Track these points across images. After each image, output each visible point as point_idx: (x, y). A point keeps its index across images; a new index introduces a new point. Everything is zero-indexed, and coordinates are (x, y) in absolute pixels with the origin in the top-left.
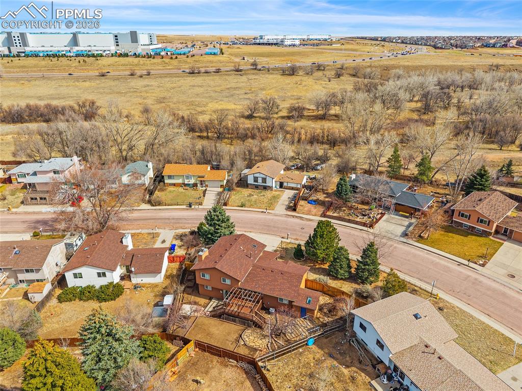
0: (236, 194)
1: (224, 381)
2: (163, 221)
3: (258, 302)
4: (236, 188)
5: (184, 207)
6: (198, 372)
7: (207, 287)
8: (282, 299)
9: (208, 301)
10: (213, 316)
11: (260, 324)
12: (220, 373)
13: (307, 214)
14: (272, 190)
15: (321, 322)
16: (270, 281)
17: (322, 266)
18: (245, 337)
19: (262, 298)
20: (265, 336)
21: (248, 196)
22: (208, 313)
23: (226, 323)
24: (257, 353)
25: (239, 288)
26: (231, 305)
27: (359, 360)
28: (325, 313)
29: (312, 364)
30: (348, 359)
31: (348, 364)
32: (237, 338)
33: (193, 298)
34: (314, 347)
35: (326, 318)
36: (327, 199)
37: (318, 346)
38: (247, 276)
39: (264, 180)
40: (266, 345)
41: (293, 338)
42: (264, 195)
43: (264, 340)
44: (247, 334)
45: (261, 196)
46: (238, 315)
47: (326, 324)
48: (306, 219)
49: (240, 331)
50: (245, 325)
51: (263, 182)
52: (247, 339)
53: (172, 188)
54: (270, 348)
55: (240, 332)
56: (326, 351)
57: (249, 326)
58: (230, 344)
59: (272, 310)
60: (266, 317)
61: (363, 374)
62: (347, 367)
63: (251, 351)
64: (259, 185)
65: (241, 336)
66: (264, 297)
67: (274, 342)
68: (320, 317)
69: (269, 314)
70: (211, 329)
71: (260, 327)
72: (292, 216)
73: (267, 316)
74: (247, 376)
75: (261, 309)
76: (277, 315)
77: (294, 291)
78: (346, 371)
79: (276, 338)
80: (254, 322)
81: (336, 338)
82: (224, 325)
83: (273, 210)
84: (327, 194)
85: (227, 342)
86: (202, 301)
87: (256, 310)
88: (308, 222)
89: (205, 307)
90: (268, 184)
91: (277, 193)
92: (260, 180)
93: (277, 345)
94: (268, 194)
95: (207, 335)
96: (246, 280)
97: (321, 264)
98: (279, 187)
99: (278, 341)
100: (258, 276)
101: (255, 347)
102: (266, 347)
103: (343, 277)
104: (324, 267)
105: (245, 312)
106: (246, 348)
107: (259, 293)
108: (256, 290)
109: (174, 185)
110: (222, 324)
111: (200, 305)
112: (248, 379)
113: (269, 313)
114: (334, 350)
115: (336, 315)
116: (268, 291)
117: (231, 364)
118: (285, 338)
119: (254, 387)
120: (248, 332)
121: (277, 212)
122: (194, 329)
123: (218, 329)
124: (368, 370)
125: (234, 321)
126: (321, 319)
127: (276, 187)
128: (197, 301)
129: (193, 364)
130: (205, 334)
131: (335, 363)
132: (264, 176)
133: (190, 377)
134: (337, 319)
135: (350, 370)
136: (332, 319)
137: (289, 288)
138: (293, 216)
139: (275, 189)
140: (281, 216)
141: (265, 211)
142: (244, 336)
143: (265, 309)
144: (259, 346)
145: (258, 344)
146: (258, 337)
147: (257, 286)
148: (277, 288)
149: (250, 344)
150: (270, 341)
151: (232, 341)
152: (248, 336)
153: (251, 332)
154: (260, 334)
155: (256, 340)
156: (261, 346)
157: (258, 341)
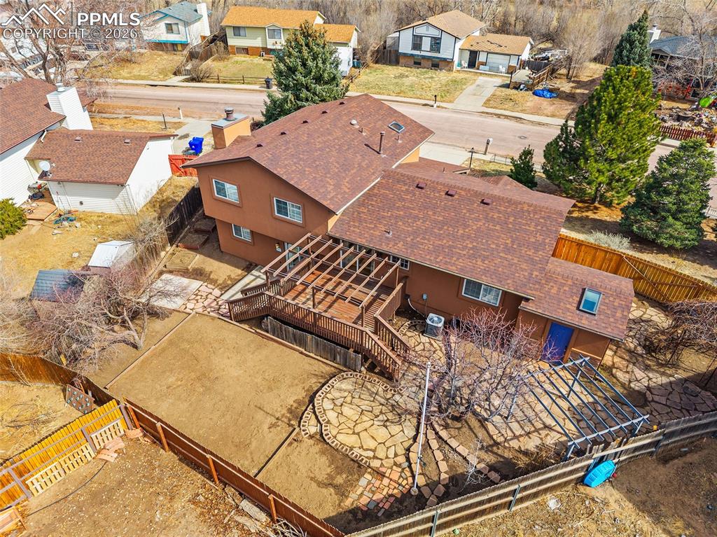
0: (371, 73)
2: (202, 106)
3: (387, 288)
4: (371, 65)
5: (257, 87)
7: (238, 230)
8: (475, 287)
9: (239, 272)
10: (240, 319)
11: (387, 363)
13: (532, 114)
14: (450, 70)
15: (623, 385)
16: (435, 221)
17: (591, 215)
18: (327, 405)
19: (404, 278)
20: (399, 413)
21: (395, 77)
23: (276, 344)
24: (363, 482)
25: (331, 237)
26: (300, 288)
28: (630, 351)
32: (299, 402)
33: (197, 260)
34: (613, 496)
35: (639, 374)
36: (578, 91)
37: (629, 493)
38: (360, 203)
39: (436, 44)
40: (401, 451)
41: (516, 437)
42: (432, 78)
43: (395, 429)
44: (336, 394)
45: (425, 78)
46: (315, 324)
48: (532, 122)
49: (314, 380)
50: (334, 360)
51: (432, 50)
52: (332, 415)
53: (241, 58)
54: (417, 468)
55: (313, 383)
57: (349, 366)
58: (266, 427)
59: (435, 320)
60: (411, 343)
63: (339, 471)
64: (424, 57)
65: (311, 401)
66: (412, 273)
67: (434, 444)
68: (613, 366)
69: (423, 333)
71: (388, 375)
72: (496, 115)
73: (413, 339)
75: (398, 313)
76: (453, 338)
77: (531, 261)
79: (446, 427)
80: (366, 356)
82: (265, 352)
83: (451, 102)
84: (578, 82)
85: (260, 415)
86: (223, 270)
87: (377, 314)
88: (535, 127)
89: (225, 288)
90: (444, 53)
91: (462, 75)
92: (426, 44)
93: (446, 459)
94: (442, 76)
95: (199, 379)
96: (354, 215)
97: (588, 209)
98: (466, 65)
99: (454, 443)
100: (399, 204)
101: (357, 451)
102: (401, 459)
103: (678, 245)
104: (596, 217)
105: (342, 315)
106: (323, 452)
107: (396, 259)
108: (384, 248)
109: (246, 51)
110: (259, 347)
111: (214, 282)
113: (425, 330)
115: (675, 366)
116: (430, 253)
117: (241, 520)
118: (481, 434)
120: (344, 385)
121: (460, 107)
122: (164, 350)
123: (241, 364)
125: (302, 343)
126: (619, 374)
127: (460, 65)
128: (208, 269)
130: (193, 375)
132: (436, 33)
134: (686, 380)
136: (665, 380)
137: (508, 250)
138: (499, 116)
139: (459, 68)
140: (470, 113)
141: (431, 103)
142: (324, 403)
143: (413, 314)
144: (374, 451)
145: (372, 444)
146: (377, 412)
147: (390, 236)
148: (465, 248)
149: (340, 437)
150: (421, 438)
151: (278, 415)
152: (338, 402)
153: (350, 387)
154: (383, 401)
155: (367, 425)
156: (381, 454)
157: (372, 431)
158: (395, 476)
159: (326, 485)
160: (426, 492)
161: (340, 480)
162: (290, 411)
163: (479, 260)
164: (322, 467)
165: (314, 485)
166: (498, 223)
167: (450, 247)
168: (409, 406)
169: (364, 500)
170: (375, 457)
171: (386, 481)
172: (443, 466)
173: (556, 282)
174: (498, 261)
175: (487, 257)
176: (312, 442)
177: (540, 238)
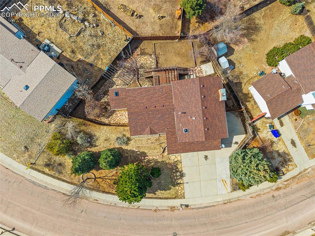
1: (148, 25)
6: (166, 23)
12: (153, 29)
16: (154, 98)
18: (153, 61)
20: (141, 67)
22: (191, 73)
24: (139, 52)
27: (73, 69)
29: (101, 55)
30: (81, 67)
31: (79, 63)
32: (158, 59)
43: (140, 64)
44: (153, 64)
47: (105, 95)
52: (151, 60)
54: (133, 59)
56: (96, 69)
58: (160, 53)
61: (68, 57)
62: (79, 61)
70: (180, 59)
74: (137, 33)
78: (80, 57)
81: (93, 82)
85: (163, 54)
101: (143, 56)
102: (136, 59)
106: (148, 53)
112: (135, 32)
114: (91, 71)
119: (129, 28)
123: (175, 61)
124: (66, 61)
129: (173, 28)
130: (181, 53)
131: (87, 61)
133: (168, 18)
135: (77, 59)
144: (141, 58)
145: (142, 59)
146: (145, 65)
147: (161, 90)
148: (144, 94)
149: (147, 57)
150: (135, 64)
151: (160, 56)
152: (152, 63)
153: (152, 67)
154: (145, 68)
155: (145, 61)
156: (139, 58)
157: (143, 61)
158: (135, 56)
159: (144, 49)
160: (130, 56)
161: (143, 51)
162: (159, 57)
163: (140, 92)
164: (146, 51)
165: (146, 48)
166: (140, 103)
167: (147, 93)
168: (140, 69)
169: (137, 50)
170: (140, 57)
171: (136, 54)
172: (129, 61)
173: (124, 95)
174: (136, 94)
175: (139, 94)
176: (151, 54)
177: (130, 103)
